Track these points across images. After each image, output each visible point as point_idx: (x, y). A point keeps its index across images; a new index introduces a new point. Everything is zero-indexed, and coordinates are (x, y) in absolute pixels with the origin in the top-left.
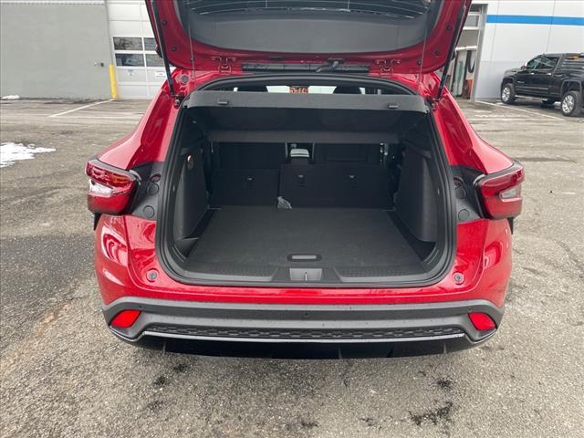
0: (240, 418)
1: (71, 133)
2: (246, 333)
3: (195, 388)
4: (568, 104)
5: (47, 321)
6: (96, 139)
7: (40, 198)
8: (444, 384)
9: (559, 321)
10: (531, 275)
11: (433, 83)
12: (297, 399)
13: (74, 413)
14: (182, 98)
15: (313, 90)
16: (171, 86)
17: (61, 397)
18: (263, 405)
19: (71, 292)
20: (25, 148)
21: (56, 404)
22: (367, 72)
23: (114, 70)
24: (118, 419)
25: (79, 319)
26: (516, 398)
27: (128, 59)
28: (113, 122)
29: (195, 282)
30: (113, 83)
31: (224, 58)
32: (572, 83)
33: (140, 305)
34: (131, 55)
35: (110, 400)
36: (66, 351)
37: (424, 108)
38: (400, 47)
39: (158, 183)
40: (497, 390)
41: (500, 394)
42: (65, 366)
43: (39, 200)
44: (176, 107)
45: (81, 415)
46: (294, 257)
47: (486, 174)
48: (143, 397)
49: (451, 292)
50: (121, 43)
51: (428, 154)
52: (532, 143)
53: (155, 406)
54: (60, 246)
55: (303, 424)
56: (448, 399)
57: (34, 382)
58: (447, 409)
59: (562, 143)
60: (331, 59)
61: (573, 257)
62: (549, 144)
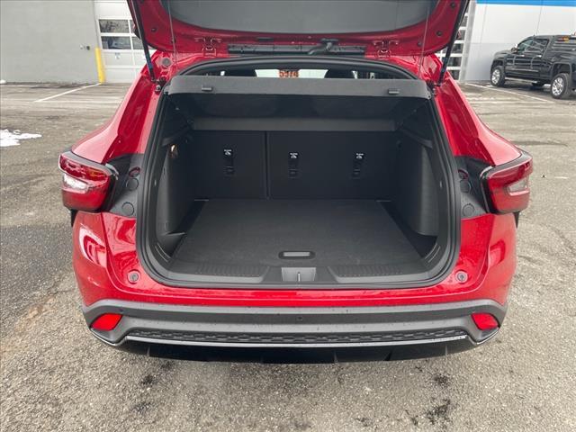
0: (230, 419)
1: (57, 118)
2: (236, 337)
3: (184, 387)
4: (557, 86)
5: (31, 316)
6: (83, 124)
7: (25, 186)
8: (441, 381)
9: (557, 312)
10: (526, 264)
11: (434, 66)
12: (290, 397)
13: (57, 416)
14: (163, 83)
15: (303, 74)
16: (151, 70)
17: (44, 398)
18: (254, 405)
19: (56, 285)
20: (10, 134)
21: (39, 406)
22: (363, 54)
23: (101, 53)
24: (104, 422)
25: (63, 314)
26: (516, 395)
27: (114, 43)
28: (100, 106)
29: (180, 285)
30: (99, 66)
31: (208, 39)
32: (562, 65)
33: (121, 309)
34: (117, 37)
35: (95, 401)
36: (50, 348)
37: (426, 94)
38: (399, 27)
39: (138, 178)
40: (495, 386)
41: (499, 391)
42: (49, 365)
43: (24, 189)
44: (157, 93)
45: (65, 418)
46: (286, 254)
47: (494, 166)
48: (130, 398)
49: (454, 292)
50: (107, 26)
51: (429, 144)
52: (522, 127)
53: (142, 407)
54: (46, 237)
55: (296, 425)
56: (446, 396)
57: (16, 382)
58: (445, 407)
59: (553, 126)
60: (324, 39)
61: (568, 244)
62: (540, 127)
